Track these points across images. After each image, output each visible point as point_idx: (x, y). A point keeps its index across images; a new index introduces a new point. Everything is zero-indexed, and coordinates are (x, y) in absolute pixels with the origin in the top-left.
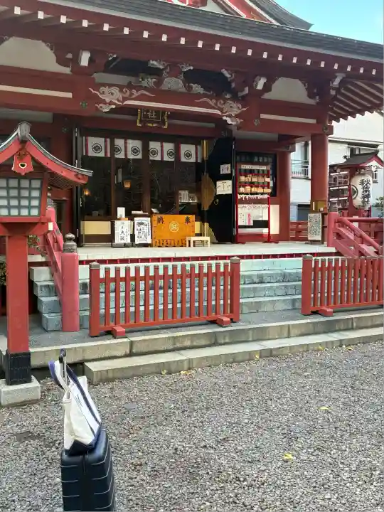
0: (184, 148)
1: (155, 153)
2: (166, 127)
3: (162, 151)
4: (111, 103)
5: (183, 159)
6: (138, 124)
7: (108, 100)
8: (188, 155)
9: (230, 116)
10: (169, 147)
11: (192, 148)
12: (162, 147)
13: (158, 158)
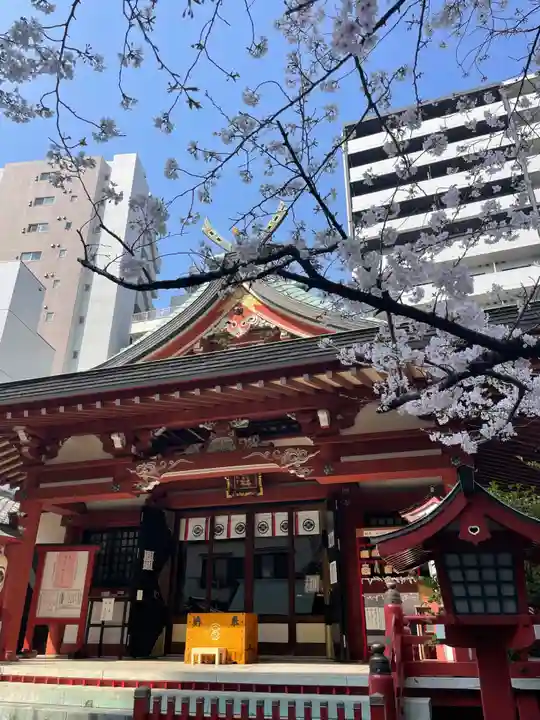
0: (303, 516)
1: (263, 528)
2: (261, 493)
3: (272, 524)
4: (150, 480)
5: (302, 532)
6: (229, 496)
7: (145, 477)
8: (309, 525)
9: (293, 467)
10: (282, 517)
11: (314, 515)
12: (273, 518)
13: (269, 533)
